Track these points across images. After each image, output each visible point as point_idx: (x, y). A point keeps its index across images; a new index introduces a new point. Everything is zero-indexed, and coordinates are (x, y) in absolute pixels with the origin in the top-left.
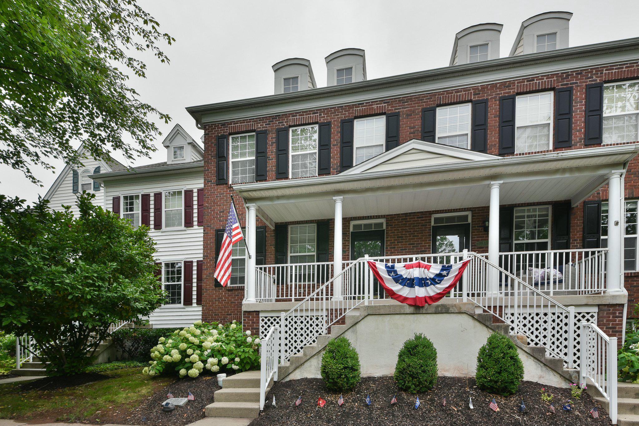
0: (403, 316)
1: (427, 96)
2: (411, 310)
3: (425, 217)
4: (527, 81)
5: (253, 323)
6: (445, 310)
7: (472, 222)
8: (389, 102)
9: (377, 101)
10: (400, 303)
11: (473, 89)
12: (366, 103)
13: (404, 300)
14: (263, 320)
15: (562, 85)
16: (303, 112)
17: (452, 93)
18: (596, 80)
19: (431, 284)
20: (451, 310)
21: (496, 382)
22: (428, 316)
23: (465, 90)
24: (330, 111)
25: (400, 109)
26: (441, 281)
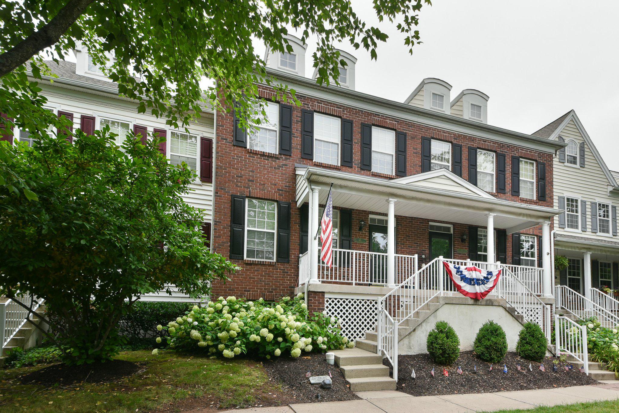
0: (467, 306)
1: (425, 128)
2: (471, 301)
3: (425, 223)
4: (483, 141)
5: (319, 303)
6: (490, 303)
7: (454, 233)
8: (398, 122)
9: (390, 118)
10: (464, 297)
11: (453, 134)
12: (382, 116)
13: (466, 294)
14: (327, 301)
15: (500, 151)
16: (327, 102)
17: (441, 132)
18: (516, 154)
19: (482, 284)
20: (495, 303)
21: (537, 353)
22: (481, 307)
23: (449, 133)
24: (352, 111)
25: (406, 130)
26: (487, 282)
